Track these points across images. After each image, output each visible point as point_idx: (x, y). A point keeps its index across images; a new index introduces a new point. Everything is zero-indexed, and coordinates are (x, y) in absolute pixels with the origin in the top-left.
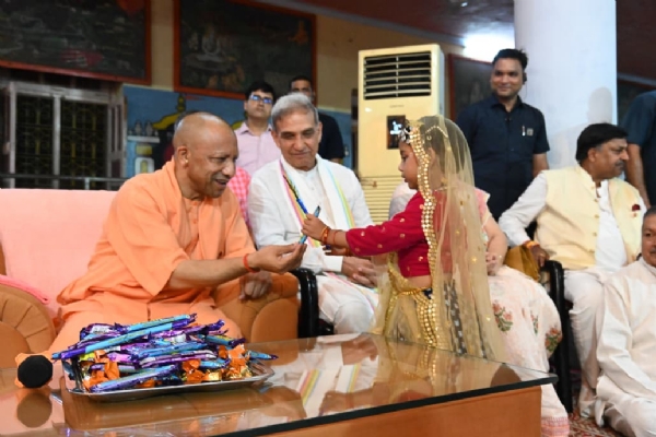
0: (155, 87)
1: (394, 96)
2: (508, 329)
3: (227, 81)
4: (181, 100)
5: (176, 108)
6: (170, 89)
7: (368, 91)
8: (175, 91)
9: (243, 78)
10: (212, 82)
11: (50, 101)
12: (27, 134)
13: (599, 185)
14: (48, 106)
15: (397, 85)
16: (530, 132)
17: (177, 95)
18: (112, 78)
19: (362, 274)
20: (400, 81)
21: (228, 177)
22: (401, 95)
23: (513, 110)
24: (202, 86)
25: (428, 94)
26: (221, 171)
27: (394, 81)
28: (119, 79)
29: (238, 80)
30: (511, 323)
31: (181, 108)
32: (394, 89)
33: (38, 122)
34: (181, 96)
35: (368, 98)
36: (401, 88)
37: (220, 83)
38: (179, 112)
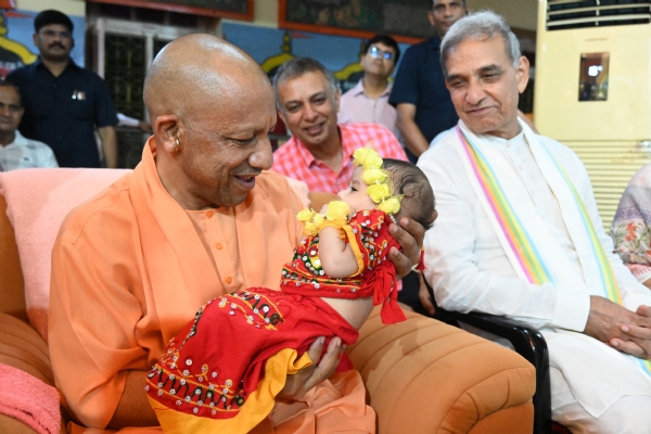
0: (258, 23)
1: (592, 25)
3: (340, 16)
4: (287, 39)
5: (281, 48)
6: (273, 24)
7: (552, 18)
8: (281, 28)
9: (358, 11)
10: (323, 16)
11: (141, 41)
12: (118, 79)
14: (140, 46)
15: (597, 9)
17: (283, 32)
18: (210, 13)
19: (630, 336)
20: (604, 3)
21: (258, 169)
22: (602, 24)
24: (311, 22)
25: (647, 21)
26: (247, 160)
28: (218, 14)
29: (353, 14)
31: (287, 48)
32: (593, 14)
33: (129, 65)
34: (286, 34)
35: (551, 28)
36: (603, 13)
37: (332, 17)
38: (285, 52)
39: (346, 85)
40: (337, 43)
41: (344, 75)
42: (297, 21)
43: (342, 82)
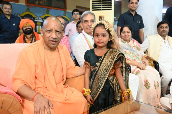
0: (19, 4)
1: (101, 10)
2: (149, 88)
3: (41, 2)
4: (28, 8)
6: (24, 4)
7: (93, 8)
8: (26, 5)
9: (46, 1)
10: (37, 2)
13: (165, 39)
15: (102, 7)
16: (140, 22)
20: (103, 5)
22: (103, 10)
23: (134, 16)
24: (34, 4)
25: (111, 10)
27: (101, 5)
28: (9, 1)
30: (150, 87)
31: (28, 10)
32: (101, 8)
34: (28, 6)
35: (93, 10)
36: (103, 7)
37: (39, 3)
38: (28, 11)
39: (44, 19)
40: (41, 9)
41: (43, 17)
42: (30, 3)
43: (43, 19)
